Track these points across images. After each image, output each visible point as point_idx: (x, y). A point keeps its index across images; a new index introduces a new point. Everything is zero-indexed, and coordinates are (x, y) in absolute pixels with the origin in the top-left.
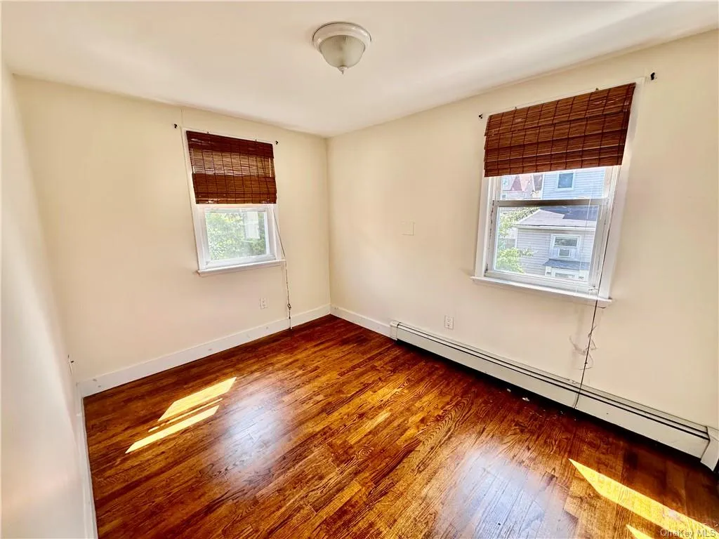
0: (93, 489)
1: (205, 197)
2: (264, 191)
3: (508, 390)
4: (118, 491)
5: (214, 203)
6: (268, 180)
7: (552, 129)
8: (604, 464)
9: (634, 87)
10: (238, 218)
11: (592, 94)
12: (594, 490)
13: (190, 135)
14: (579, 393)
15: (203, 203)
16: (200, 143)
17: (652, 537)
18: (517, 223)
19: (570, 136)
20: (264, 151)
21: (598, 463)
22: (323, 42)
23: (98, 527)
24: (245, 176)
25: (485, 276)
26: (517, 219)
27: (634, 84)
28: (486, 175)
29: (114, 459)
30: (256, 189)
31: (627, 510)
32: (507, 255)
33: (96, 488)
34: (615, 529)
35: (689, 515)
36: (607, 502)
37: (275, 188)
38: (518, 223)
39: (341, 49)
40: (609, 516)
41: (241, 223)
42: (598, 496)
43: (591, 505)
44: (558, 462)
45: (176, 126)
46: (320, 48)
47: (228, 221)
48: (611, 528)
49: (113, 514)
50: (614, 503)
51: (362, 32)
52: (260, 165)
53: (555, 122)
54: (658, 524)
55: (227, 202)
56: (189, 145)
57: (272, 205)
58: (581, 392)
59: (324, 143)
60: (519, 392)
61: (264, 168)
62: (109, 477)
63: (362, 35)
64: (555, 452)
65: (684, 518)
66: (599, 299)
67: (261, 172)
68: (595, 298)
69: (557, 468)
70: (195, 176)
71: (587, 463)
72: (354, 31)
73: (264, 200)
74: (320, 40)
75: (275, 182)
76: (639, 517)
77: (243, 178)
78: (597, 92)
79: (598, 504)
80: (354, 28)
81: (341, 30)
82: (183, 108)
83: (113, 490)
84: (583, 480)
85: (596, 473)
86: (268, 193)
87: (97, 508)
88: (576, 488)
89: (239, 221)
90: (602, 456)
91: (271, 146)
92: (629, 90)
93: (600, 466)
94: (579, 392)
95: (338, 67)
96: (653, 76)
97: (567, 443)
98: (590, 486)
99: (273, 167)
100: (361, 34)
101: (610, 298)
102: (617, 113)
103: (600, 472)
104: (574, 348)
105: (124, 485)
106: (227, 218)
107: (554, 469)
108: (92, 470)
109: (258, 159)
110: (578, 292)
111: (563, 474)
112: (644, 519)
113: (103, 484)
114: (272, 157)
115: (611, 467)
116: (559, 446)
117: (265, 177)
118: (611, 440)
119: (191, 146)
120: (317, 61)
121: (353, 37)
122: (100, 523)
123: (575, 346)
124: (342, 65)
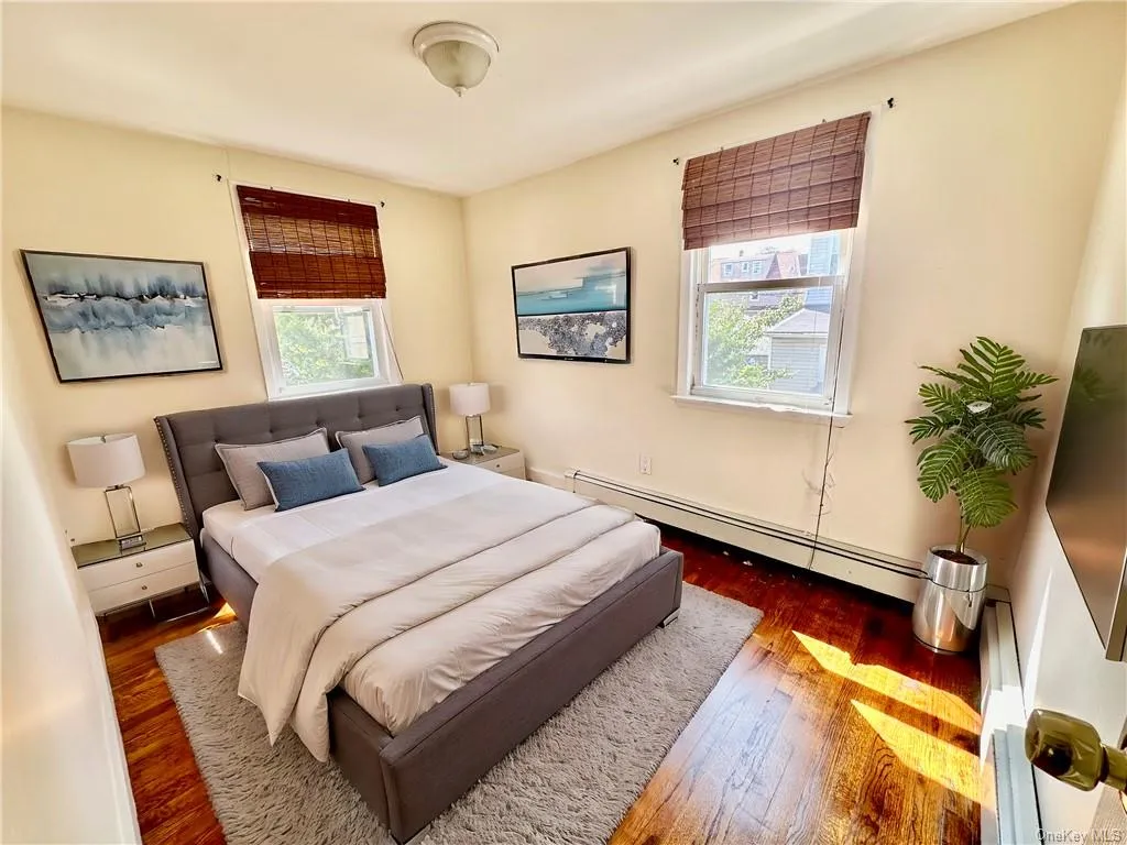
0: (117, 709)
1: (272, 288)
2: (367, 279)
3: (726, 553)
4: (155, 708)
5: (285, 297)
6: (371, 261)
7: (769, 178)
8: (837, 634)
9: (869, 119)
10: (333, 327)
11: (817, 127)
12: (818, 665)
13: (243, 192)
14: (815, 548)
15: (269, 297)
16: (258, 204)
17: (881, 710)
18: (769, 330)
19: (792, 188)
20: (364, 218)
21: (830, 633)
22: (427, 49)
23: (126, 753)
24: (336, 256)
25: (691, 394)
26: (768, 324)
27: (869, 113)
28: (686, 248)
29: (147, 670)
30: (352, 276)
31: (856, 684)
32: (747, 374)
33: (119, 707)
34: (837, 705)
35: (933, 684)
36: (833, 676)
37: (383, 275)
38: (772, 329)
39: (453, 60)
40: (832, 692)
41: (338, 335)
42: (822, 671)
43: (811, 681)
44: (778, 636)
45: (219, 178)
46: (424, 57)
47: (317, 332)
48: (833, 704)
49: (148, 737)
50: (841, 677)
51: (484, 36)
52: (357, 238)
53: (772, 168)
54: (892, 696)
55: (308, 296)
56: (242, 207)
57: (380, 301)
58: (818, 546)
59: (458, 204)
60: (739, 554)
61: (363, 243)
62: (138, 693)
63: (485, 42)
64: (776, 625)
65: (926, 687)
66: (834, 415)
67: (359, 250)
68: (830, 414)
69: (776, 642)
70: (254, 256)
71: (817, 635)
72: (470, 35)
73: (367, 293)
74: (423, 47)
75: (382, 265)
76: (870, 690)
77: (330, 259)
78: (825, 125)
79: (820, 679)
80: (472, 32)
81: (453, 33)
82: (230, 150)
83: (148, 708)
84: (808, 654)
85: (825, 645)
86: (373, 282)
87: (123, 731)
88: (797, 664)
89: (333, 332)
90: (837, 625)
91: (372, 210)
92: (864, 120)
93: (831, 636)
94: (815, 546)
95: (453, 88)
96: (890, 102)
97: (794, 612)
98: (814, 660)
99: (378, 242)
100: (480, 39)
101: (849, 414)
102: (848, 154)
103: (830, 644)
104: (807, 486)
105: (162, 701)
106: (315, 328)
107: (772, 644)
108: (112, 686)
109: (355, 229)
110: (809, 408)
111: (782, 650)
112: (875, 692)
113: (131, 701)
114: (376, 227)
115: (847, 637)
116: (782, 617)
117: (366, 257)
118: (852, 605)
119: (245, 209)
120: (420, 76)
121: (471, 45)
122: (129, 748)
123: (809, 484)
124: (458, 84)
